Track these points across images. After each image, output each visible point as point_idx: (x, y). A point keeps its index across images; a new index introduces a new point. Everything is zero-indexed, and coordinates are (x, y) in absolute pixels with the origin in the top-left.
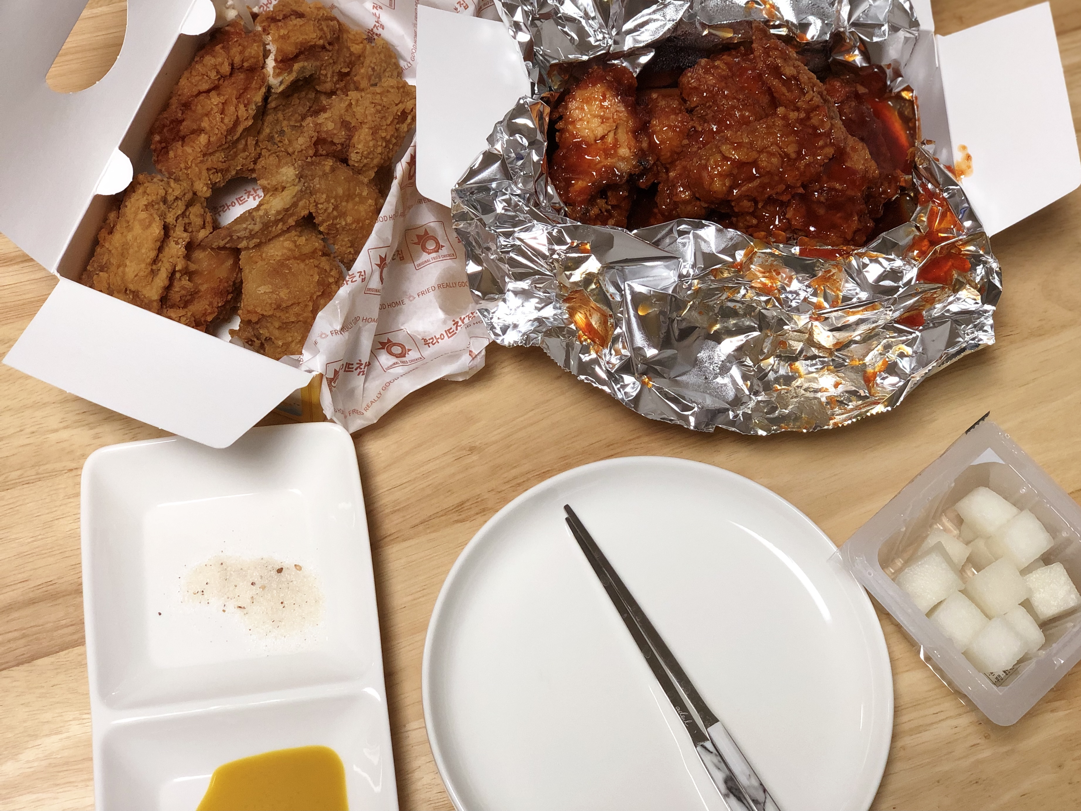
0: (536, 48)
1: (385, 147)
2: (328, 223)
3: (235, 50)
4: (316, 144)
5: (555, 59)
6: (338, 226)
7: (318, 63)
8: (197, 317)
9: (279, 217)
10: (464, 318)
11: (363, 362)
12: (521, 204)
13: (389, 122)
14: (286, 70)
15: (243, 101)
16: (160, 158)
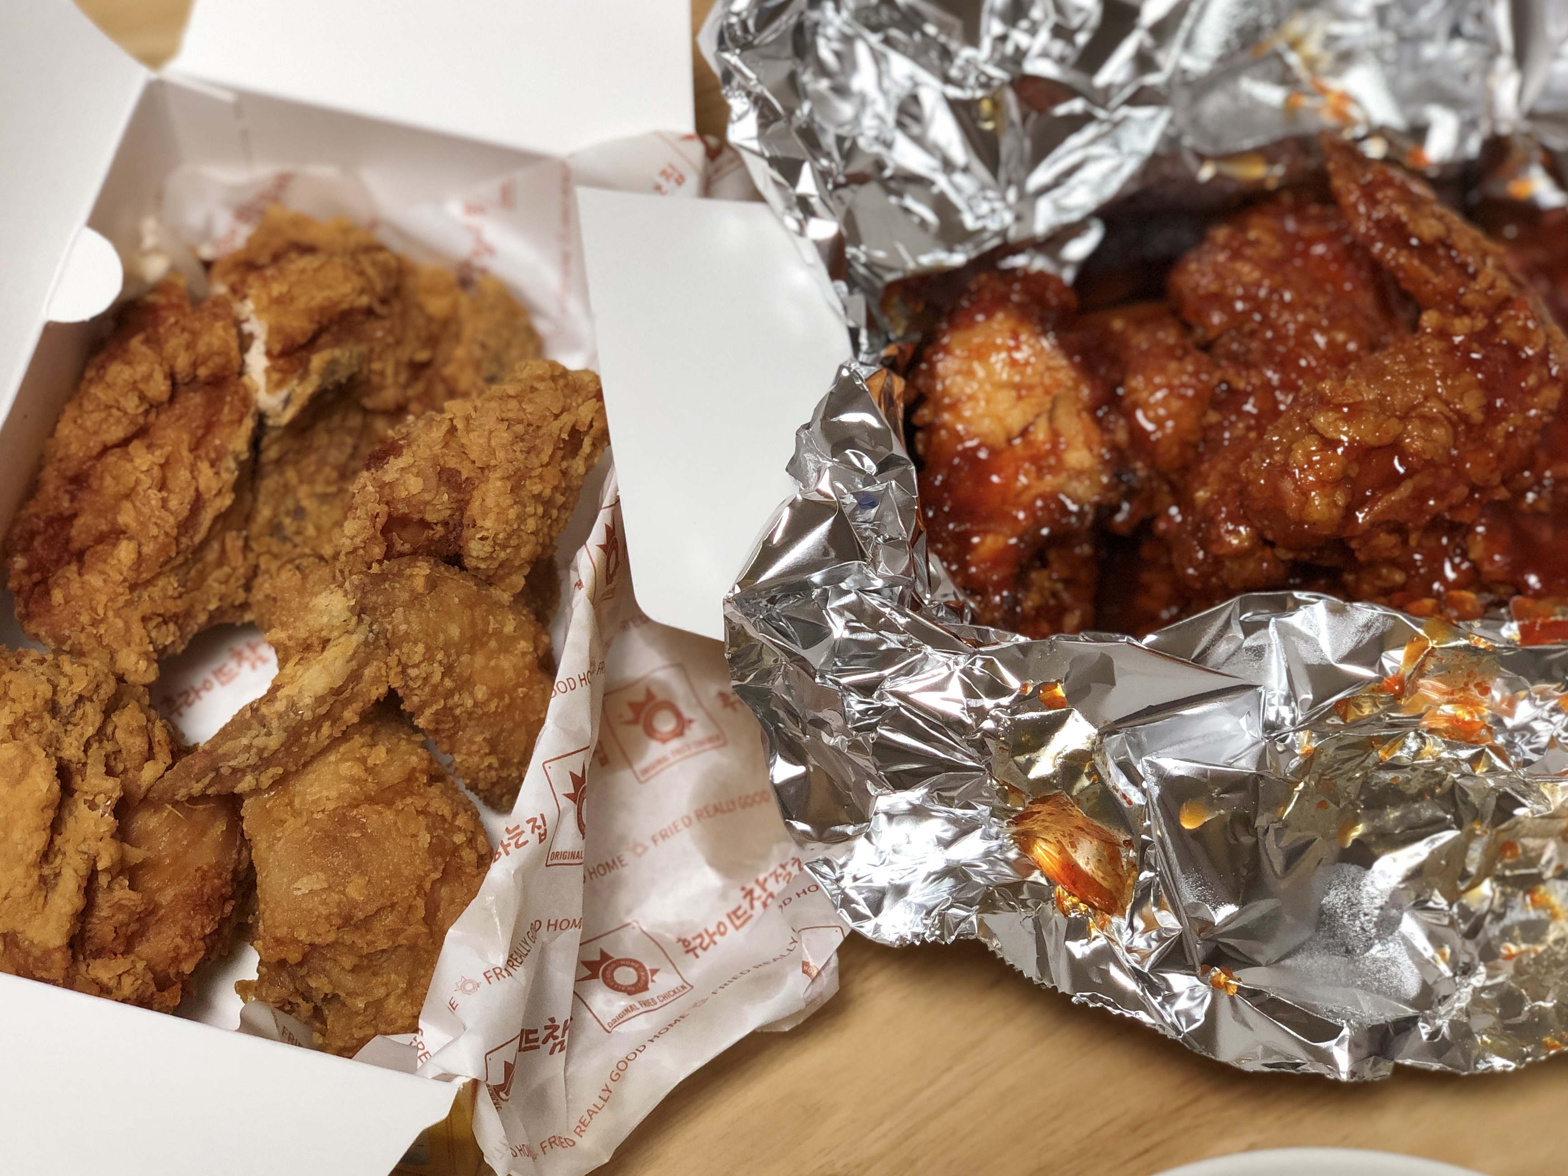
0: (850, 251)
1: (543, 517)
2: (435, 707)
3: (175, 343)
4: (386, 530)
5: (891, 270)
6: (458, 711)
7: (363, 348)
8: (158, 969)
9: (323, 710)
10: (766, 880)
11: (560, 1022)
12: (887, 610)
13: (545, 458)
14: (295, 371)
15: (207, 454)
16: (32, 607)
